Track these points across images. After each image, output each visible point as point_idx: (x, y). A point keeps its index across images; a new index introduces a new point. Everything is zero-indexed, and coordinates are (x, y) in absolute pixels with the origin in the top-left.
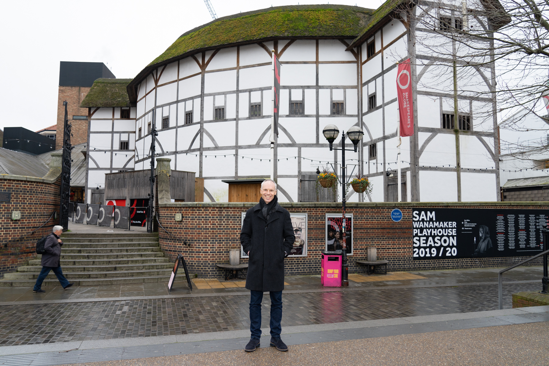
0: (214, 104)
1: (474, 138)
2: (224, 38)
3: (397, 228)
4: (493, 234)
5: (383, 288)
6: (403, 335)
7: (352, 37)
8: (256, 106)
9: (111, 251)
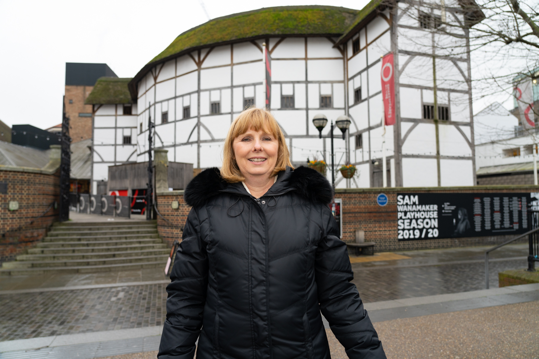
0: (210, 99)
1: (452, 127)
2: (218, 37)
3: (383, 212)
4: (471, 216)
5: (371, 268)
6: (399, 320)
7: (339, 35)
8: (249, 100)
9: (111, 239)
